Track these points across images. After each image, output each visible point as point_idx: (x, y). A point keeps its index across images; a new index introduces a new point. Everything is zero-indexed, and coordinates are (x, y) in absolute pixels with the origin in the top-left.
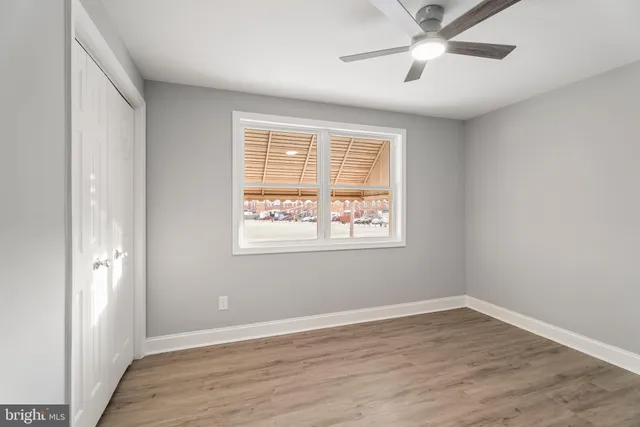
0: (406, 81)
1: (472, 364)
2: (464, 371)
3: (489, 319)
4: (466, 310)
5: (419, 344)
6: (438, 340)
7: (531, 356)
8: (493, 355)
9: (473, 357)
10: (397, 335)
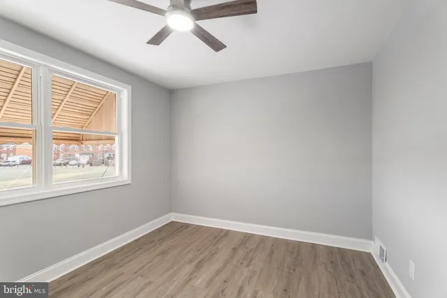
0: (148, 43)
1: (191, 261)
2: (188, 269)
3: (187, 226)
4: (172, 223)
5: (150, 262)
6: (163, 253)
7: (218, 241)
8: (199, 250)
9: (190, 256)
10: (130, 261)
